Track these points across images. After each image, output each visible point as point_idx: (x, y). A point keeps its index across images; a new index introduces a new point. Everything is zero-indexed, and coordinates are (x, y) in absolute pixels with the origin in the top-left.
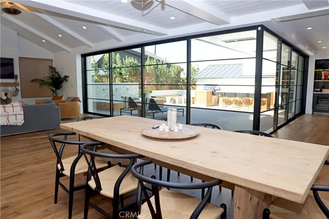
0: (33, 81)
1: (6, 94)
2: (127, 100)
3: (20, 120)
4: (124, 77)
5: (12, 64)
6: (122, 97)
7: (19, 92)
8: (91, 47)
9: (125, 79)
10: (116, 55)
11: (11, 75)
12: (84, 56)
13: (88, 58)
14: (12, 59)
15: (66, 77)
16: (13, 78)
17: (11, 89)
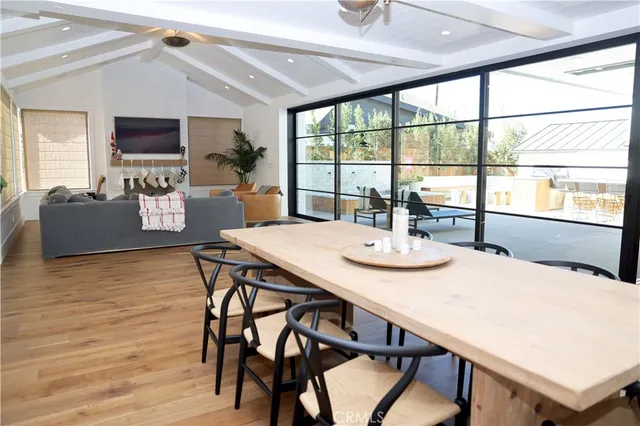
0: (209, 157)
1: (167, 180)
2: (368, 194)
3: (178, 224)
4: (370, 149)
5: (178, 129)
6: (358, 188)
7: (187, 177)
8: (303, 95)
9: (371, 153)
10: (354, 107)
11: (176, 148)
12: (293, 112)
13: (300, 115)
14: (177, 122)
15: (262, 150)
16: (178, 152)
17: (174, 170)
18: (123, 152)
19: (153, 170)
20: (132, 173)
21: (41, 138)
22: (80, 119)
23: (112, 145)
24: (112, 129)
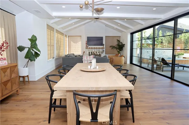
0: (111, 47)
1: (99, 52)
4: (164, 44)
7: (104, 52)
8: (132, 29)
9: (165, 46)
12: (132, 34)
14: (102, 37)
15: (124, 45)
16: (102, 45)
17: (101, 50)
18: (89, 45)
19: (96, 50)
20: (91, 51)
21: (72, 42)
22: (79, 38)
23: (86, 44)
24: (86, 40)
